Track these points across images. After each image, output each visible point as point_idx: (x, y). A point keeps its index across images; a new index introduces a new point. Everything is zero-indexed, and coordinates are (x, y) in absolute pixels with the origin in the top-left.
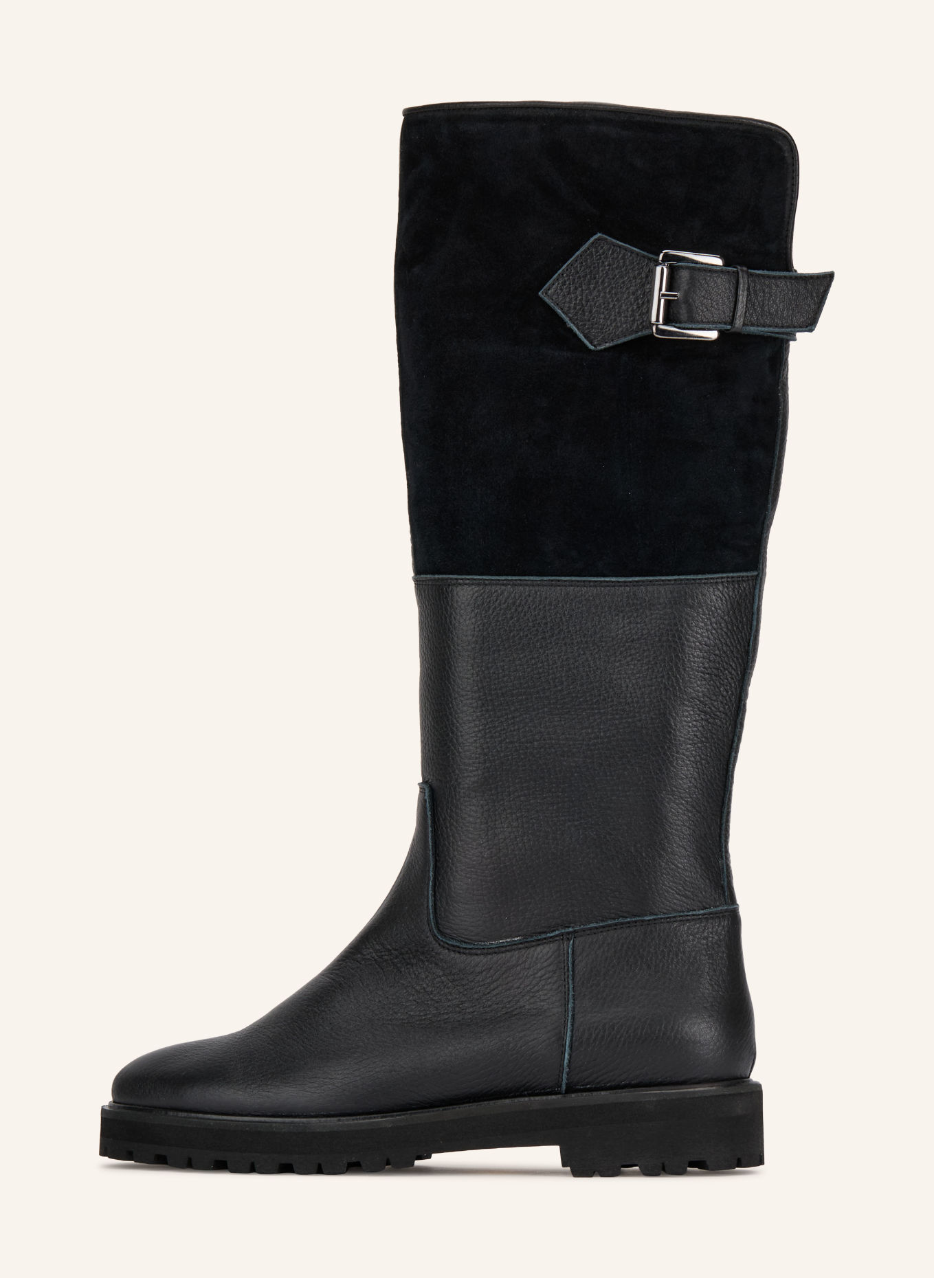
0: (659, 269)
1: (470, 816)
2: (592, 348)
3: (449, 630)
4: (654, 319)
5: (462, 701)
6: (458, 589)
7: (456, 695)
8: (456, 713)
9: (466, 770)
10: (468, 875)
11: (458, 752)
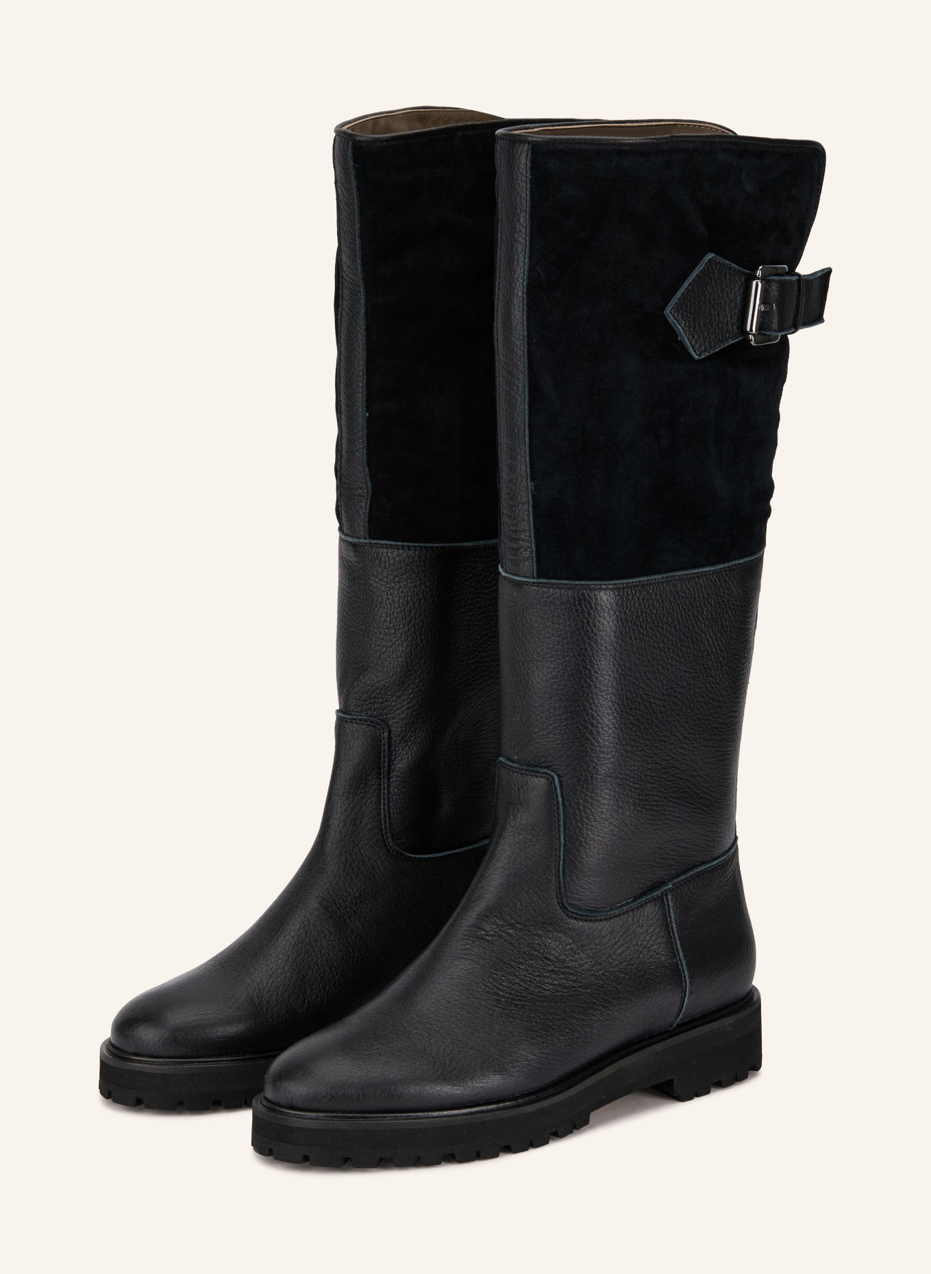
0: (754, 283)
1: (604, 798)
2: (696, 357)
3: (592, 632)
4: (748, 329)
5: (602, 696)
6: (602, 594)
7: (598, 691)
8: (597, 706)
9: (604, 758)
10: (600, 852)
11: (598, 742)
